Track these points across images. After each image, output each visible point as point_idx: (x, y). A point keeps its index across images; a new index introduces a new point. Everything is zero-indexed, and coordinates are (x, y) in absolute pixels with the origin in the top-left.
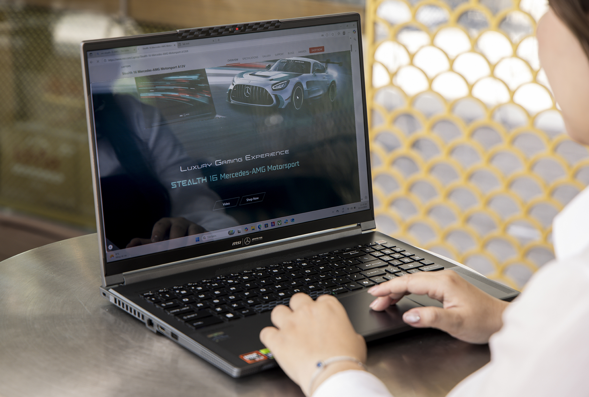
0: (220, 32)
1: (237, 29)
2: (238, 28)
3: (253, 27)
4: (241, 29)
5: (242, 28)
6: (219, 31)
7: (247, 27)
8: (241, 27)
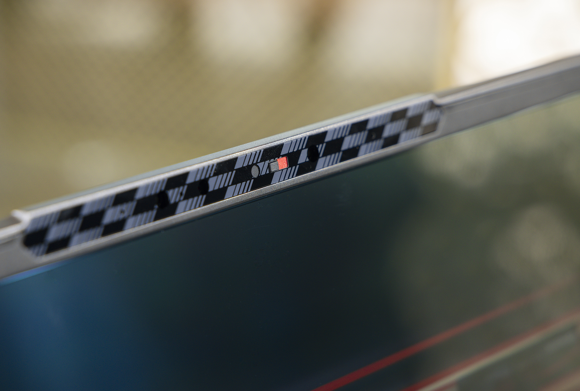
0: (214, 191)
1: (282, 163)
2: (285, 158)
3: (345, 146)
4: (299, 162)
5: (303, 158)
6: (211, 189)
7: (321, 148)
8: (299, 152)
